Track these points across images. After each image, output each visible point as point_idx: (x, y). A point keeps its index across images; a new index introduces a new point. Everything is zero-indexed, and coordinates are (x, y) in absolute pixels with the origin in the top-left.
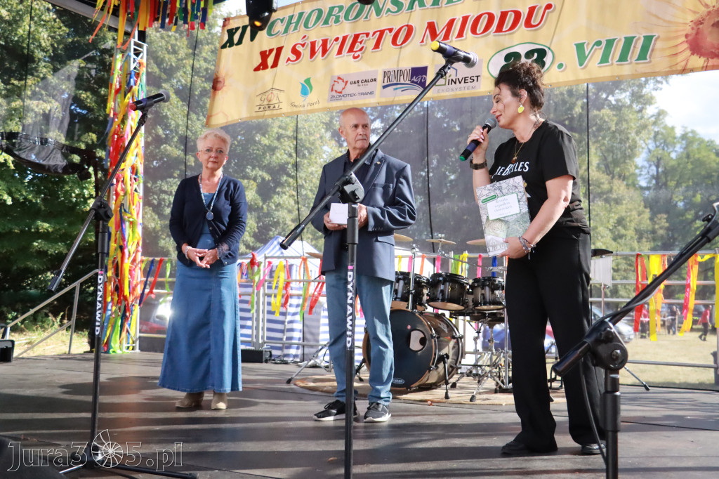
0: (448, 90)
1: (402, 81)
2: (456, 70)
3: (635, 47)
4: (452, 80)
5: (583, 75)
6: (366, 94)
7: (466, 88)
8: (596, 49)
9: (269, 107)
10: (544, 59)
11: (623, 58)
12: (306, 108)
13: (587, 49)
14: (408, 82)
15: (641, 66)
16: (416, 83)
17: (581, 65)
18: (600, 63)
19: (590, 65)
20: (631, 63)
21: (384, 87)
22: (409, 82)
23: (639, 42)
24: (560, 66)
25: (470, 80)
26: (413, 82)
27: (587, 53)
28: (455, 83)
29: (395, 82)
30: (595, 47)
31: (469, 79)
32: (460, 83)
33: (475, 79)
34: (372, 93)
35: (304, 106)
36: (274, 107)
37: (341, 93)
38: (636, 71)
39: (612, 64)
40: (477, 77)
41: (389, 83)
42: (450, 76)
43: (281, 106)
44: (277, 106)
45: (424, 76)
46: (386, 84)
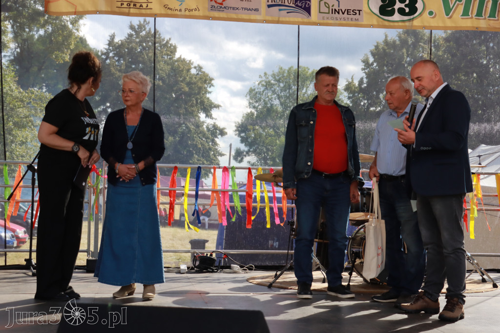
0: (332, 19)
1: (287, 4)
2: (339, 2)
3: (486, 7)
4: (335, 10)
5: (449, 23)
6: (250, 9)
7: (350, 19)
8: (458, 5)
9: (135, 5)
10: (416, 5)
11: (479, 14)
12: (183, 13)
13: (452, 3)
14: (291, 5)
15: (492, 22)
16: (301, 7)
17: (447, 15)
18: (461, 16)
19: (454, 16)
20: (485, 19)
21: (269, 6)
22: (294, 5)
23: (489, 3)
24: (431, 13)
25: (352, 13)
26: (297, 6)
27: (451, 6)
28: (339, 13)
29: (280, 3)
30: (457, 2)
31: (351, 11)
32: (343, 13)
33: (358, 12)
34: (256, 10)
35: (180, 10)
36: (141, 6)
37: (222, 4)
38: (489, 25)
39: (472, 18)
40: (359, 11)
41: (274, 3)
42: (333, 6)
43: (150, 6)
44: (144, 5)
45: (308, 2)
46: (270, 3)
